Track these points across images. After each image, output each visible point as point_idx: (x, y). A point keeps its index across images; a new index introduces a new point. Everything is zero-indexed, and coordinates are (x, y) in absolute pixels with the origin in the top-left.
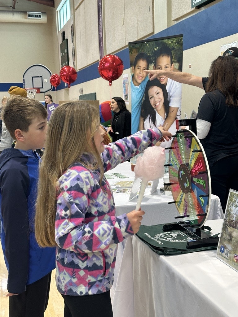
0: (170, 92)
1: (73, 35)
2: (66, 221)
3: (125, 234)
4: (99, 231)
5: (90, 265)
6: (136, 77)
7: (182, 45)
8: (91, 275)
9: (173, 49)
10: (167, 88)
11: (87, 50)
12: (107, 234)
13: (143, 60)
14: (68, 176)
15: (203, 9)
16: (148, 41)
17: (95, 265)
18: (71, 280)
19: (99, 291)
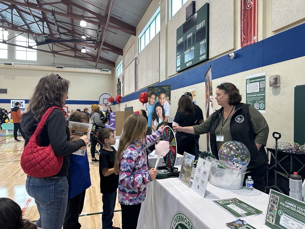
0: (165, 109)
1: (123, 80)
2: (124, 173)
3: (148, 180)
4: (137, 178)
5: (131, 191)
6: (151, 102)
7: (170, 89)
8: (131, 196)
9: (167, 91)
10: (164, 107)
11: (129, 87)
12: (140, 180)
13: (154, 95)
14: (127, 152)
15: (181, 73)
16: (156, 87)
17: (133, 191)
18: (123, 197)
19: (134, 203)
